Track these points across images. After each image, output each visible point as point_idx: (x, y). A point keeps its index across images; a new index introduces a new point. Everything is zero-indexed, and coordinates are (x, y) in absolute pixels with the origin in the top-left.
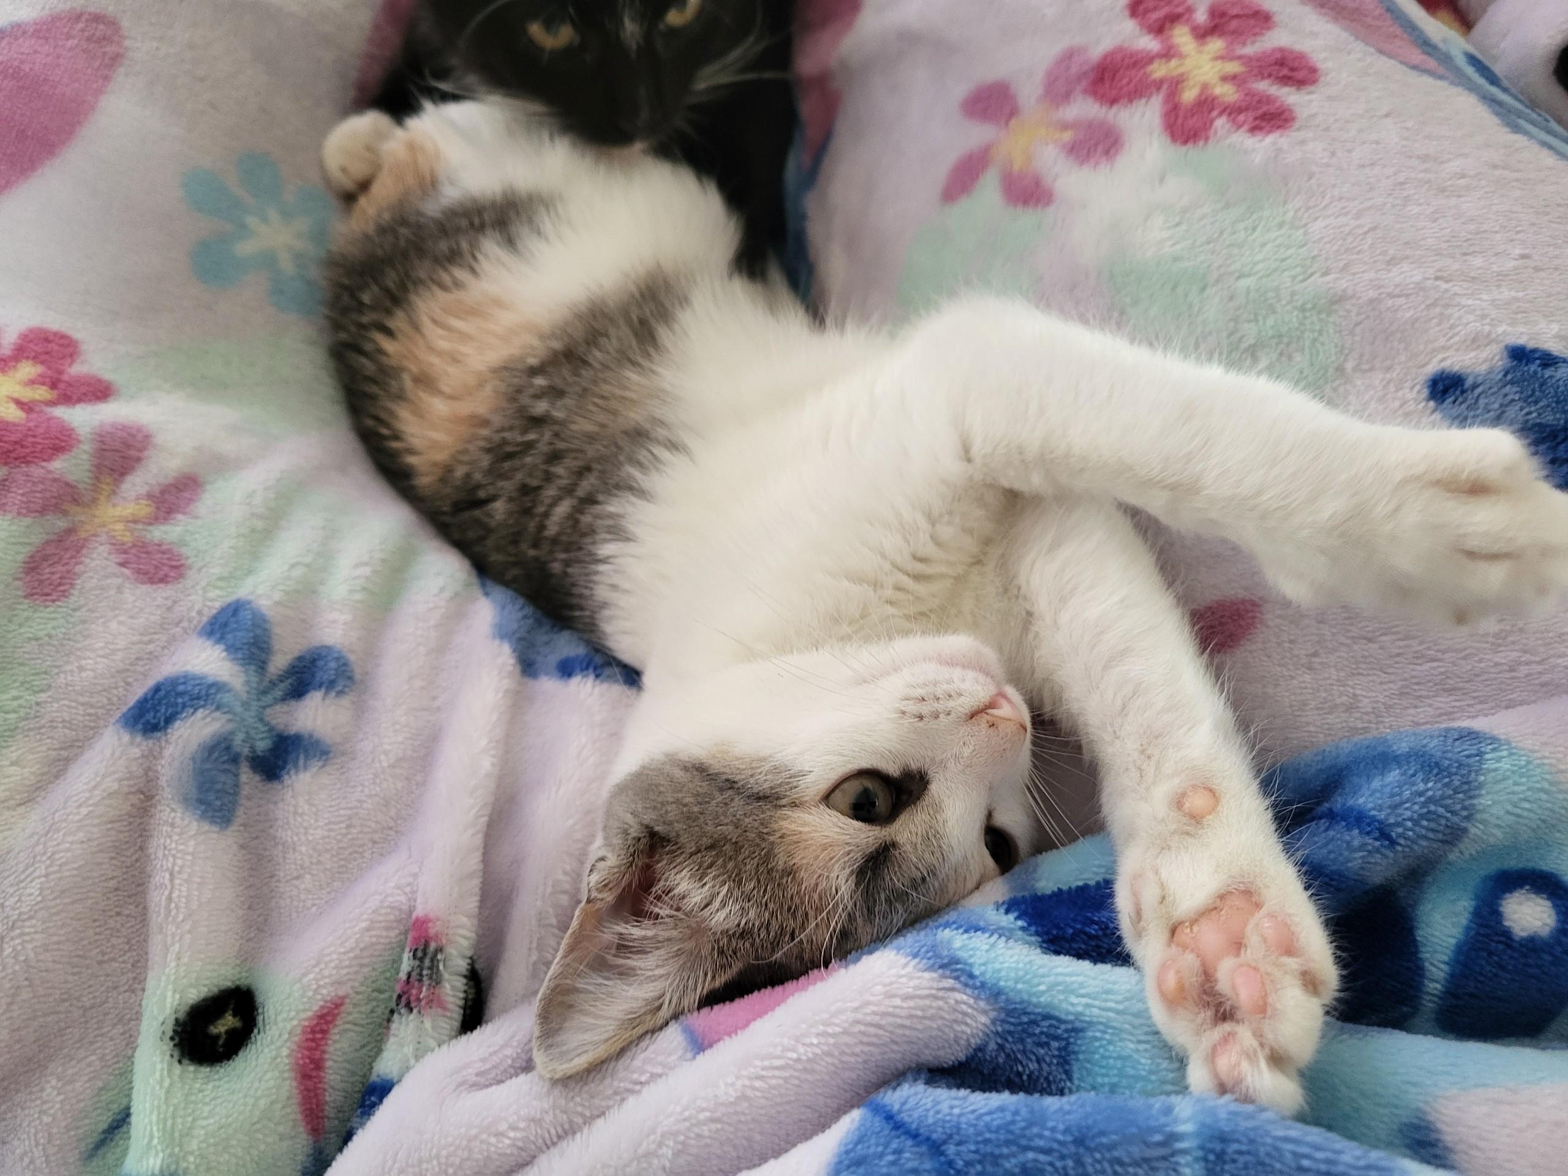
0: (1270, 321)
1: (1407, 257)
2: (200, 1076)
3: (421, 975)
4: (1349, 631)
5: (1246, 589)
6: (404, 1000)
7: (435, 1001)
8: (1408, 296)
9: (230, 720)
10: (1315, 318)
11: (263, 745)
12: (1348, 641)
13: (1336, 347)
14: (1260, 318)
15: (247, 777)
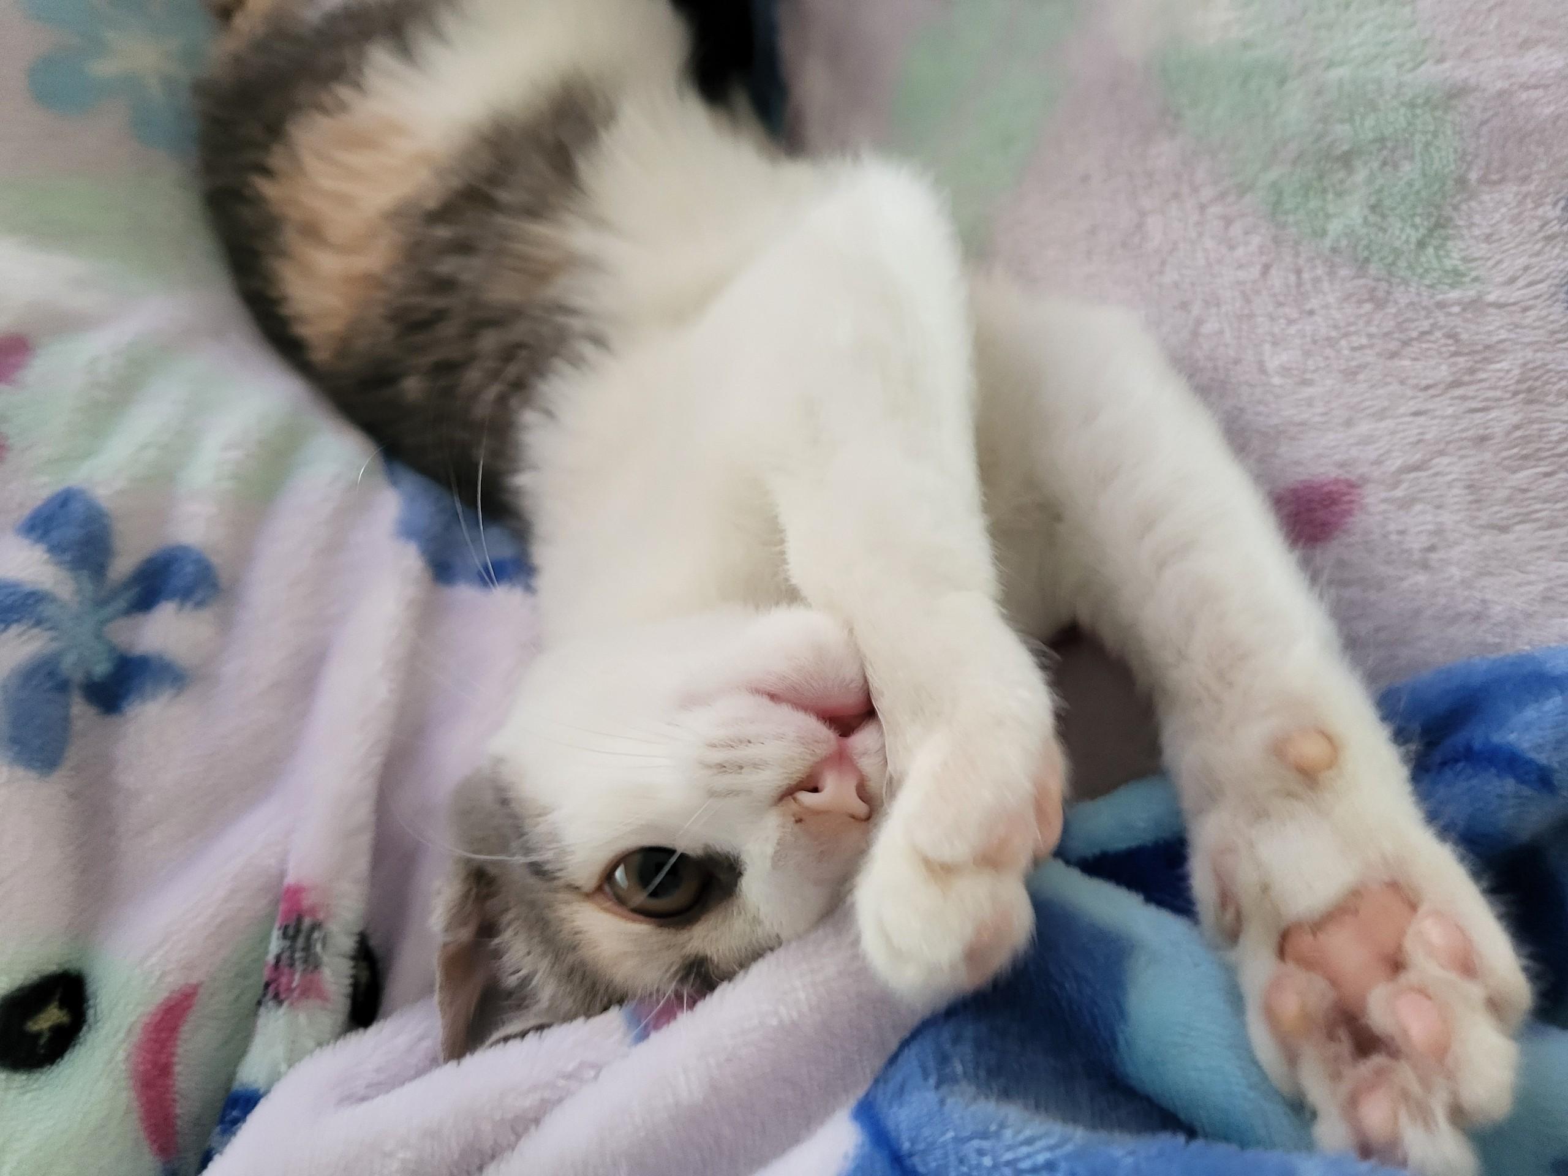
0: (1370, 122)
1: (1544, 40)
2: (16, 1084)
3: (292, 958)
4: (1476, 518)
5: (1341, 465)
6: (271, 989)
7: (311, 990)
8: (1546, 87)
9: (53, 639)
10: (1428, 117)
11: (101, 668)
12: (1477, 531)
13: (1456, 151)
14: (1357, 118)
15: (80, 709)
